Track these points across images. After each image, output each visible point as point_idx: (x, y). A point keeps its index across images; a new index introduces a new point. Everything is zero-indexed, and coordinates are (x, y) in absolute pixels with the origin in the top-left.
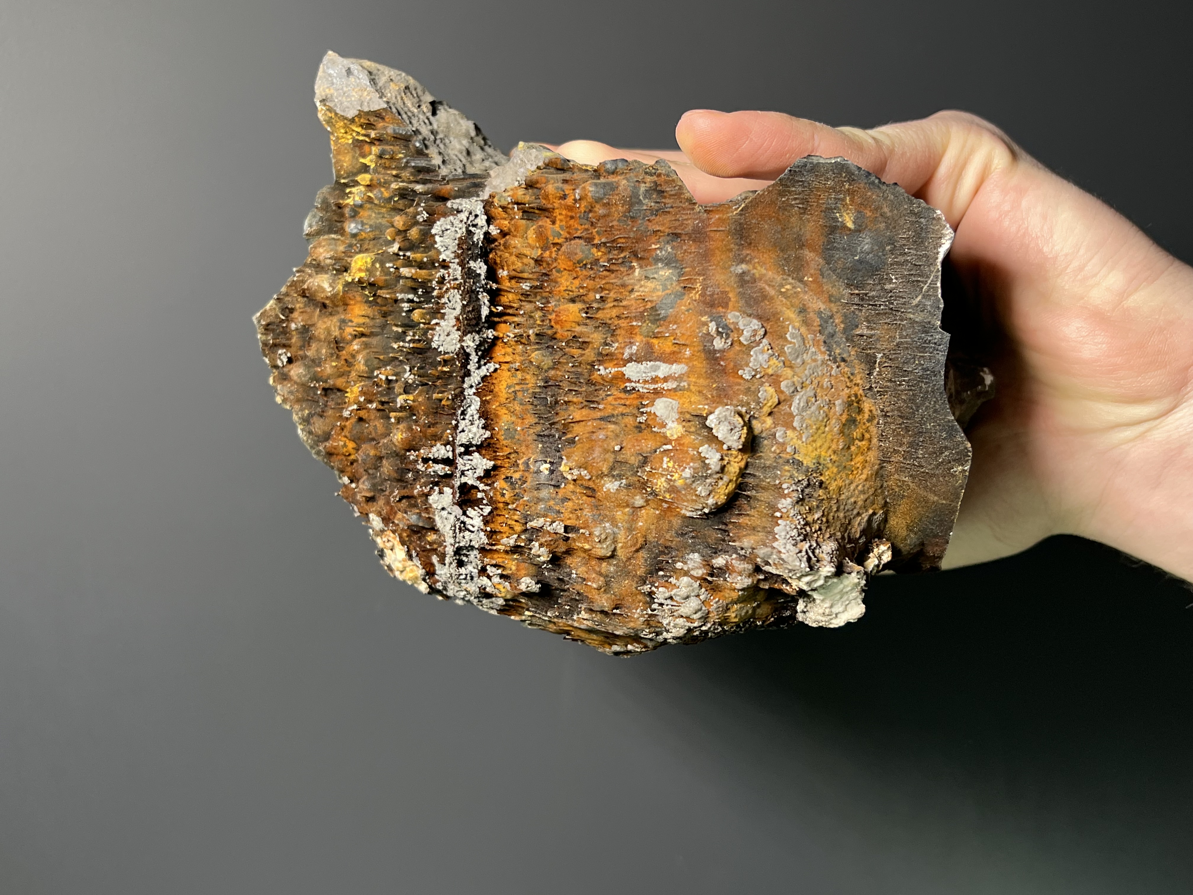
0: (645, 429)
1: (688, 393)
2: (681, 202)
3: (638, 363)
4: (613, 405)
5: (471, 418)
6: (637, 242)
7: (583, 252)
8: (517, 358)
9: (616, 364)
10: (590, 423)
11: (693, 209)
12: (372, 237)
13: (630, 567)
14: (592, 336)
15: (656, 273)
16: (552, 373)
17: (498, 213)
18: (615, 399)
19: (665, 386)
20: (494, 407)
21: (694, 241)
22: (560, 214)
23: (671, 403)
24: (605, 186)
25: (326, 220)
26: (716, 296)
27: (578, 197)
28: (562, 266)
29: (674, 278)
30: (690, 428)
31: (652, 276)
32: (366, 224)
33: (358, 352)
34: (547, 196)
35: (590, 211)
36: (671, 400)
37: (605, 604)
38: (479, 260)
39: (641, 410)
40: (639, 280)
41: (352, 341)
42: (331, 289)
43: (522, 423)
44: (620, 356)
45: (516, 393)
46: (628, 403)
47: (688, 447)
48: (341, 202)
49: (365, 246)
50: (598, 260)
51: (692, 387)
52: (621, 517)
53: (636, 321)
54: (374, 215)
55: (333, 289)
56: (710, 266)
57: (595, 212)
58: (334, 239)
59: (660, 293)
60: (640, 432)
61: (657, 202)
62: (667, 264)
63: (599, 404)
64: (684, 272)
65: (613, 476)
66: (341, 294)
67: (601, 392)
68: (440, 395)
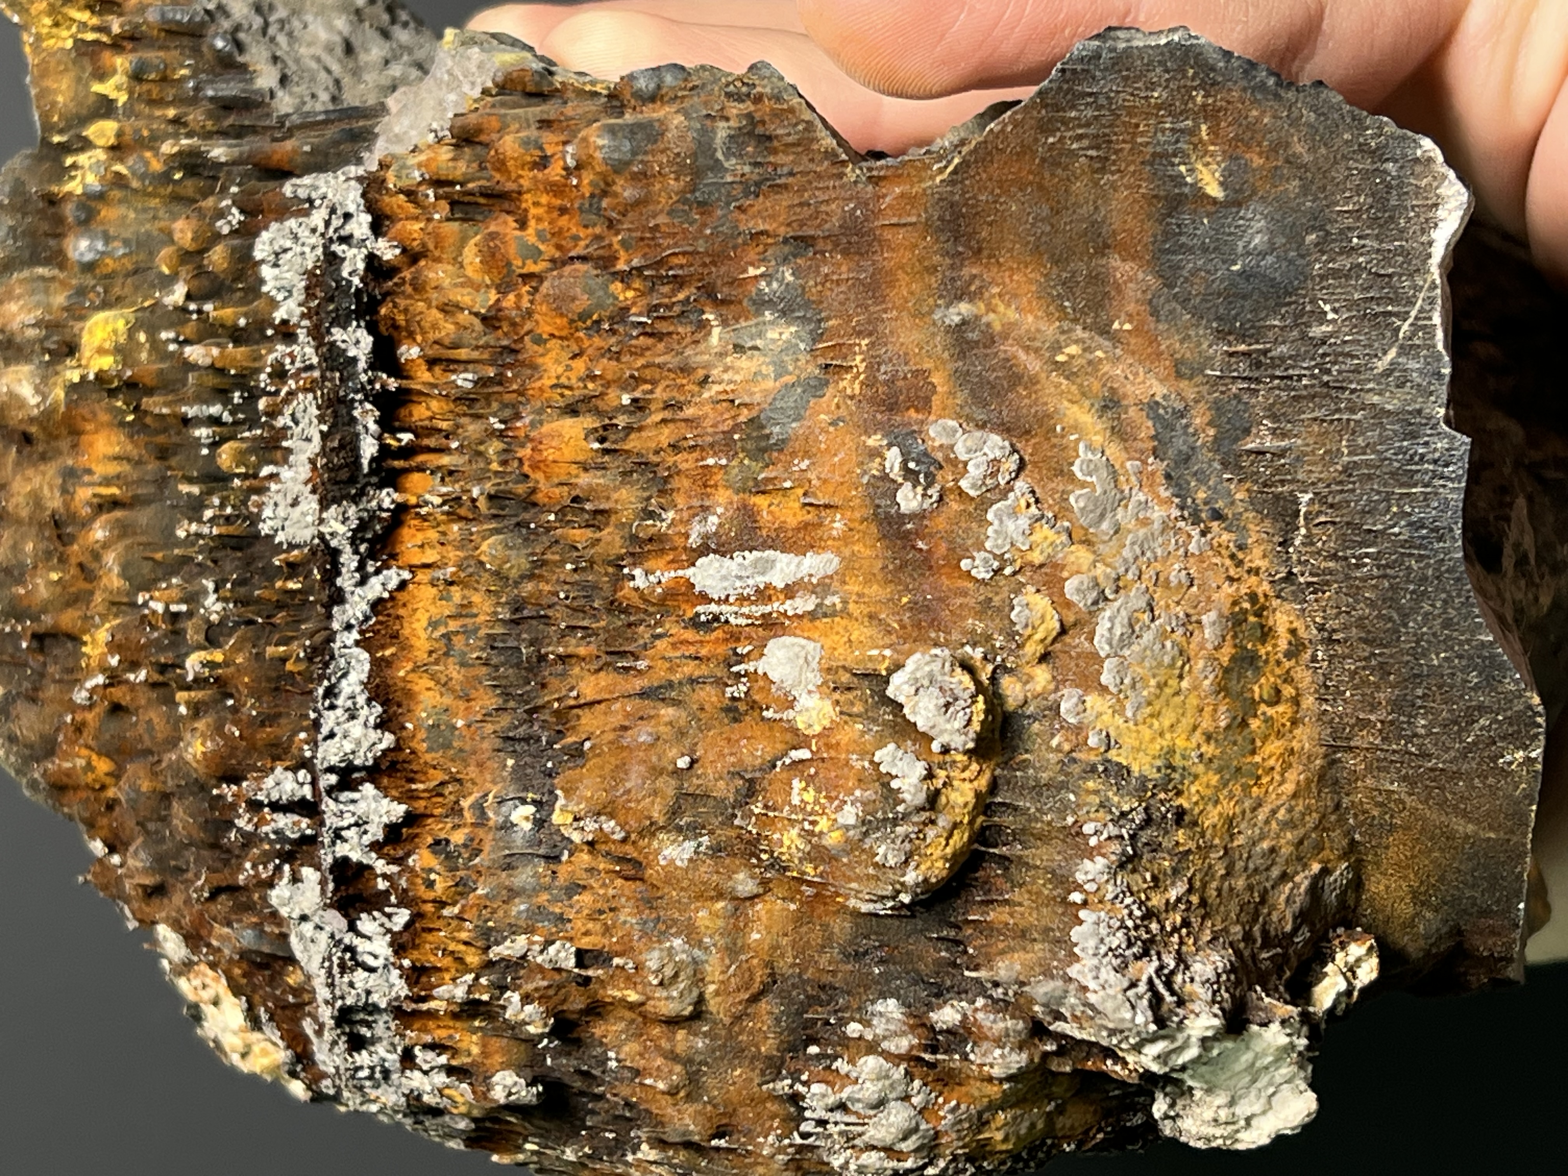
0: (746, 713)
1: (844, 622)
2: (812, 160)
3: (723, 555)
4: (670, 660)
5: (349, 703)
6: (714, 263)
7: (591, 293)
8: (451, 555)
9: (672, 561)
10: (616, 706)
11: (841, 176)
12: (130, 267)
13: (743, 1038)
14: (615, 496)
15: (760, 335)
16: (529, 587)
17: (399, 207)
18: (674, 646)
19: (789, 607)
20: (402, 673)
21: (845, 253)
22: (536, 204)
23: (803, 647)
24: (632, 132)
25: (23, 233)
26: (900, 383)
27: (571, 162)
28: (545, 329)
29: (802, 346)
30: (852, 704)
31: (750, 344)
32: (115, 238)
33: (106, 545)
34: (503, 163)
35: (605, 193)
36: (803, 642)
37: (692, 1127)
38: (354, 323)
39: (735, 669)
40: (722, 355)
41: (92, 519)
42: (38, 399)
43: (466, 709)
44: (679, 542)
45: (450, 640)
46: (703, 652)
47: (848, 752)
48: (55, 189)
49: (117, 291)
50: (627, 309)
51: (851, 607)
52: (707, 923)
53: (715, 454)
54: (132, 215)
55: (45, 398)
56: (885, 311)
57: (616, 195)
58: (42, 278)
59: (770, 384)
60: (736, 720)
61: (756, 164)
62: (784, 313)
63: (637, 658)
64: (826, 329)
65: (679, 829)
66: (62, 409)
67: (642, 628)
68: (282, 649)
